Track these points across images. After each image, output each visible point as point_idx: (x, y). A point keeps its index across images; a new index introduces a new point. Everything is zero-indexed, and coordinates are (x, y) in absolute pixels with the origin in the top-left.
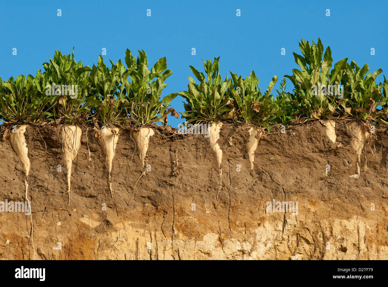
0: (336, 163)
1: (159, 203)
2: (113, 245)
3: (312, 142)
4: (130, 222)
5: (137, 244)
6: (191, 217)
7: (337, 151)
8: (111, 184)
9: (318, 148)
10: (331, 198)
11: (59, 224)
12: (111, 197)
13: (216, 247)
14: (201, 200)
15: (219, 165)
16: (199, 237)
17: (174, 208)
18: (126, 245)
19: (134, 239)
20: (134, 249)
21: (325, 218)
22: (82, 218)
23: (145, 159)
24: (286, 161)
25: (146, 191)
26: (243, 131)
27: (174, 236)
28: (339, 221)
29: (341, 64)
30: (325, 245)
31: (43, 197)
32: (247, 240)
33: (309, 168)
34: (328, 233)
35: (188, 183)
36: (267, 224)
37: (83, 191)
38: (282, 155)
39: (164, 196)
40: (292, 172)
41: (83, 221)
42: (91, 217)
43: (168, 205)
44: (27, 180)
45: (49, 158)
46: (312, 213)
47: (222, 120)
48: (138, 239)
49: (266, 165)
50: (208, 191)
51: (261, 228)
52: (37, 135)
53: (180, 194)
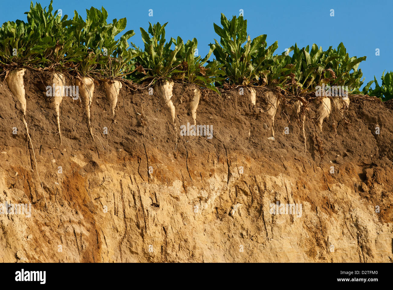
0: (258, 126)
1: (133, 150)
2: (102, 184)
3: (241, 106)
4: (110, 165)
5: (121, 185)
6: (162, 165)
7: (259, 115)
8: (91, 129)
9: (245, 112)
10: (260, 156)
11: (54, 161)
12: (93, 140)
13: (181, 192)
14: (164, 149)
15: (174, 120)
16: (169, 182)
17: (146, 155)
18: (112, 185)
19: (118, 180)
20: (120, 189)
21: (258, 174)
22: (72, 158)
23: (115, 109)
24: (222, 121)
25: (118, 138)
26: (190, 91)
27: (150, 181)
28: (270, 177)
29: (260, 39)
30: (261, 197)
31: (39, 136)
32: (203, 187)
33: (238, 128)
34: (262, 187)
35: (154, 134)
36: (216, 175)
37: (69, 133)
38: (219, 115)
39: (136, 143)
40: (227, 131)
41: (73, 160)
42: (79, 158)
43: (141, 152)
44: (25, 119)
45: (39, 100)
46: (249, 169)
47: (174, 80)
48: (121, 181)
49: (207, 122)
50: (167, 142)
51: (212, 179)
52: (34, 79)
53: (149, 143)
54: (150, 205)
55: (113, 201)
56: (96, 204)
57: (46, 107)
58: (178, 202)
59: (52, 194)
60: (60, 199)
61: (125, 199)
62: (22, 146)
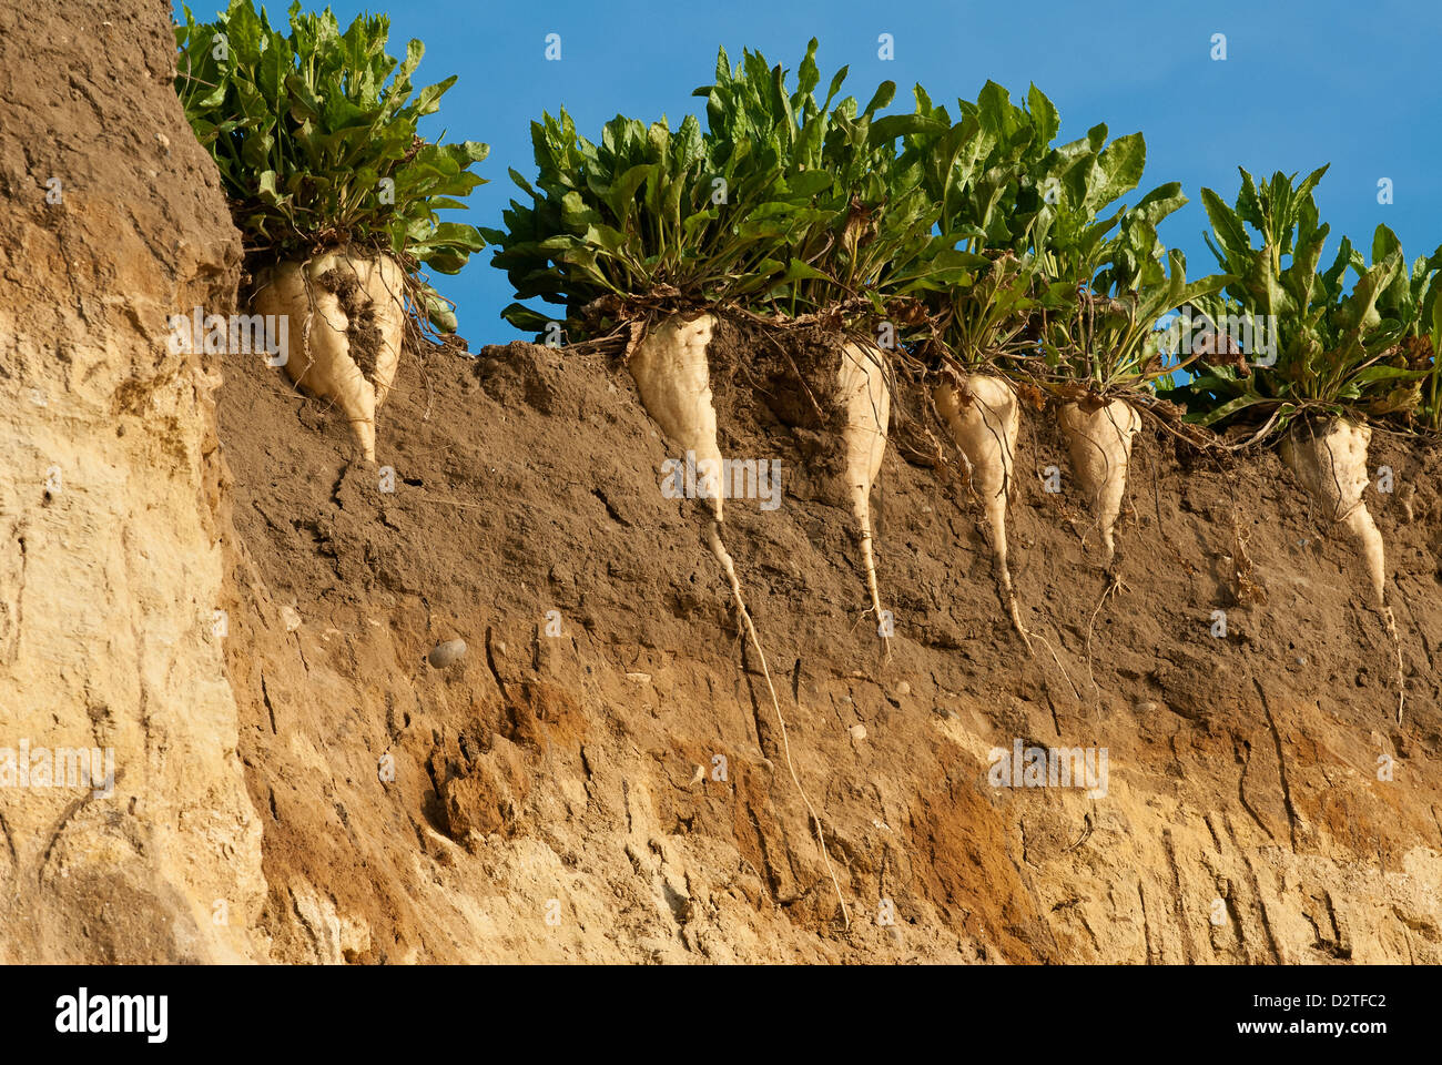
1: (1207, 704)
2: (1081, 844)
4: (1112, 765)
5: (1170, 852)
6: (1351, 772)
8: (1015, 605)
11: (860, 732)
12: (1026, 655)
14: (1346, 714)
15: (1380, 592)
16: (1388, 854)
17: (1273, 729)
18: (1131, 850)
19: (1151, 830)
20: (1165, 871)
22: (940, 722)
23: (1115, 525)
25: (1138, 656)
27: (1298, 839)
31: (787, 619)
35: (1297, 641)
37: (919, 619)
39: (1222, 674)
41: (947, 732)
42: (969, 724)
43: (1247, 715)
44: (722, 539)
47: (1372, 418)
48: (1166, 833)
50: (1360, 684)
52: (755, 362)
53: (1280, 677)
54: (1306, 946)
55: (1139, 920)
56: (1063, 928)
57: (811, 494)
58: (1434, 947)
59: (866, 870)
60: (903, 894)
61: (1193, 916)
62: (715, 656)
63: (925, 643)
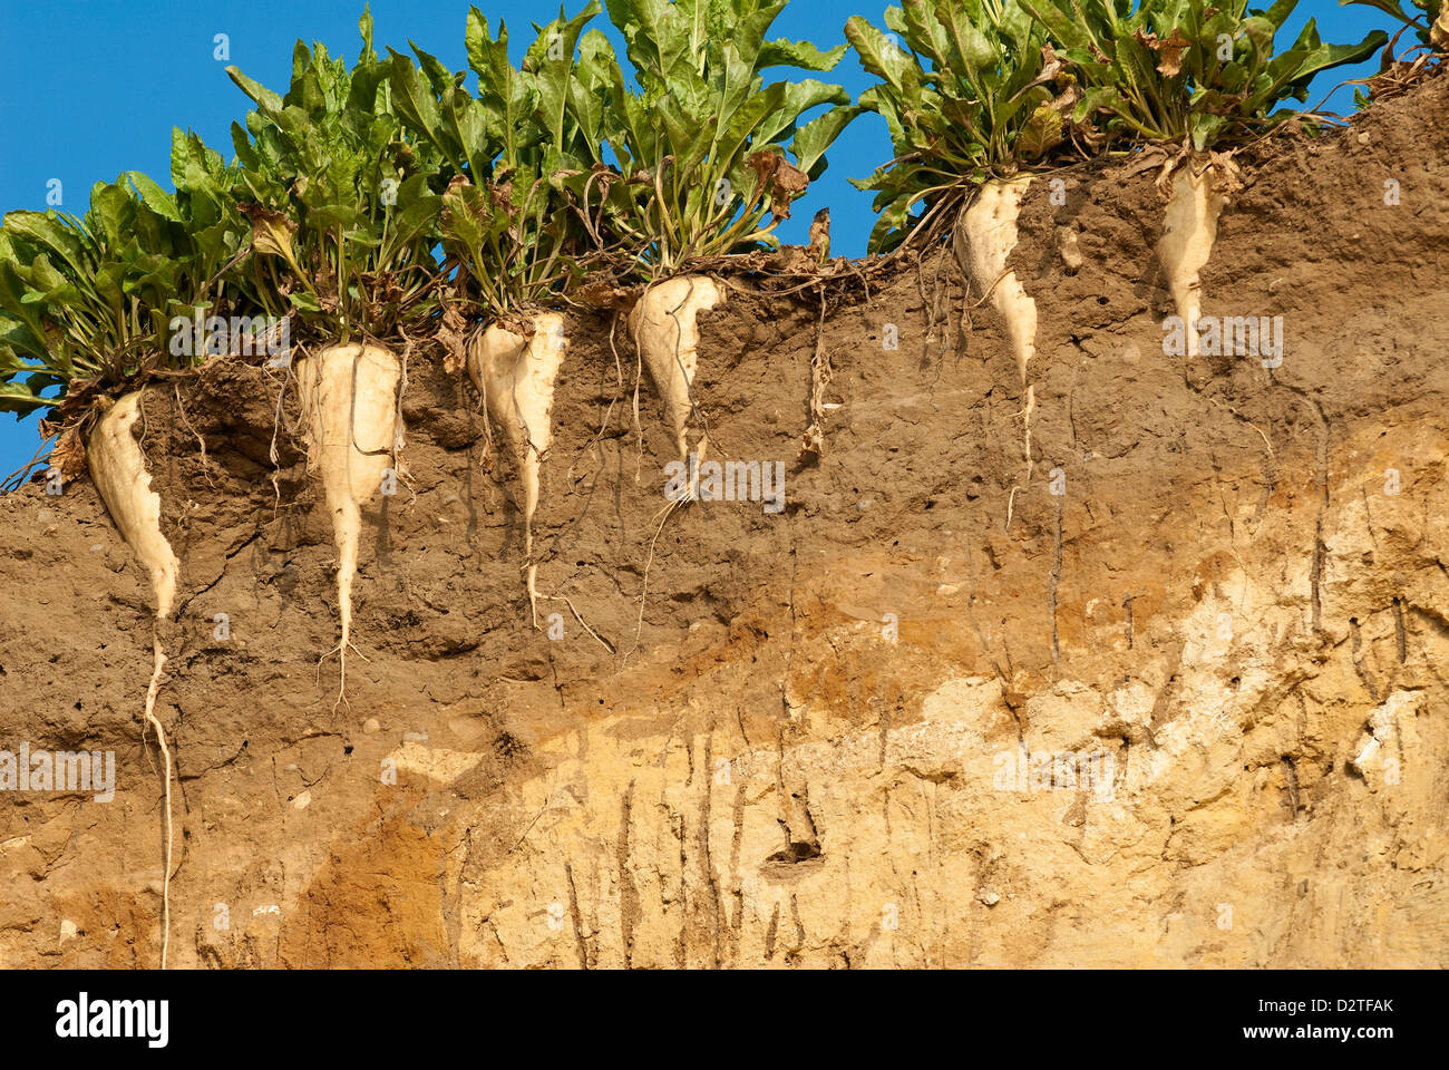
1: (739, 604)
2: (524, 839)
4: (611, 721)
5: (628, 807)
6: (860, 626)
8: (533, 571)
11: (303, 800)
13: (987, 738)
14: (932, 543)
15: (1023, 370)
16: (900, 706)
17: (792, 606)
18: (578, 824)
19: (615, 788)
20: (614, 832)
22: (397, 752)
23: (688, 424)
24: (1344, 282)
25: (699, 570)
26: (1123, 185)
27: (786, 733)
31: (235, 700)
32: (1133, 674)
35: (865, 482)
37: (415, 634)
38: (1323, 255)
39: (757, 562)
40: (1375, 322)
41: (400, 763)
42: (442, 739)
43: (771, 600)
44: (161, 639)
45: (270, 519)
48: (632, 785)
50: (970, 498)
51: (1206, 609)
53: (827, 538)
54: (765, 862)
57: (293, 539)
58: (956, 796)
61: (641, 874)
62: (138, 778)
63: (434, 658)
